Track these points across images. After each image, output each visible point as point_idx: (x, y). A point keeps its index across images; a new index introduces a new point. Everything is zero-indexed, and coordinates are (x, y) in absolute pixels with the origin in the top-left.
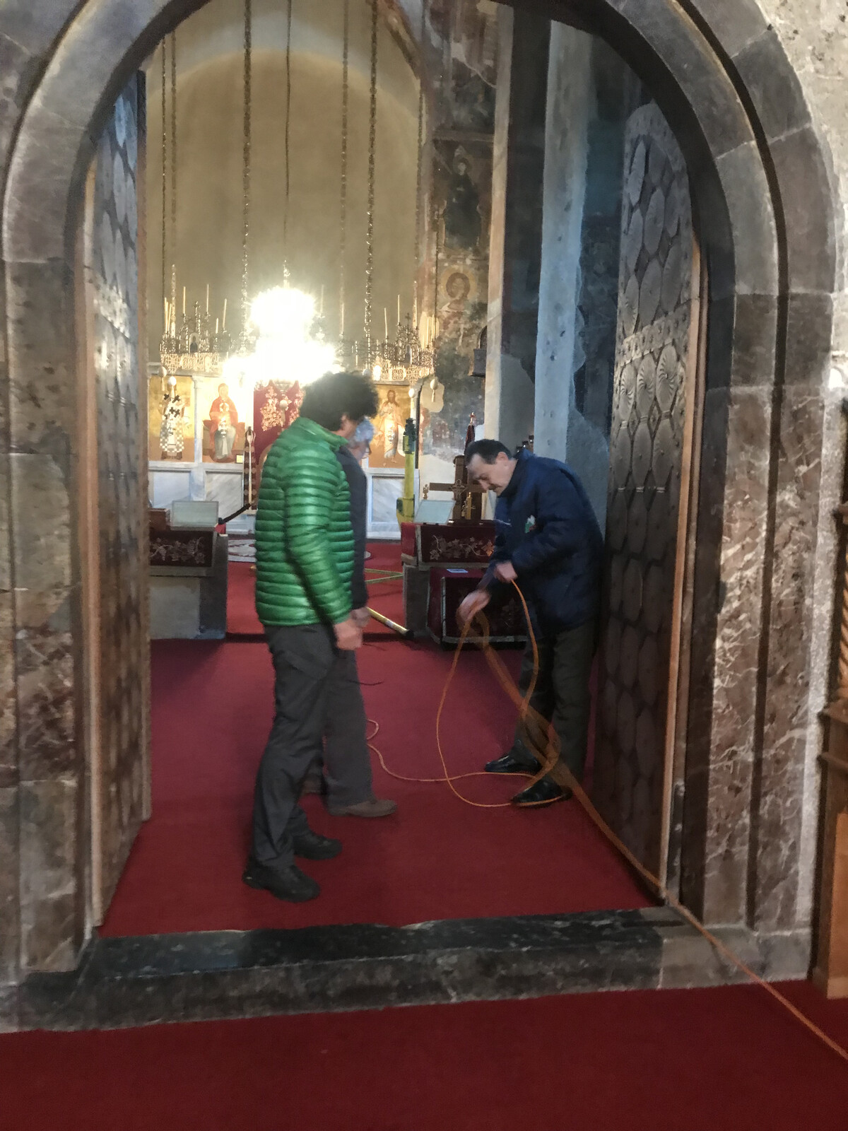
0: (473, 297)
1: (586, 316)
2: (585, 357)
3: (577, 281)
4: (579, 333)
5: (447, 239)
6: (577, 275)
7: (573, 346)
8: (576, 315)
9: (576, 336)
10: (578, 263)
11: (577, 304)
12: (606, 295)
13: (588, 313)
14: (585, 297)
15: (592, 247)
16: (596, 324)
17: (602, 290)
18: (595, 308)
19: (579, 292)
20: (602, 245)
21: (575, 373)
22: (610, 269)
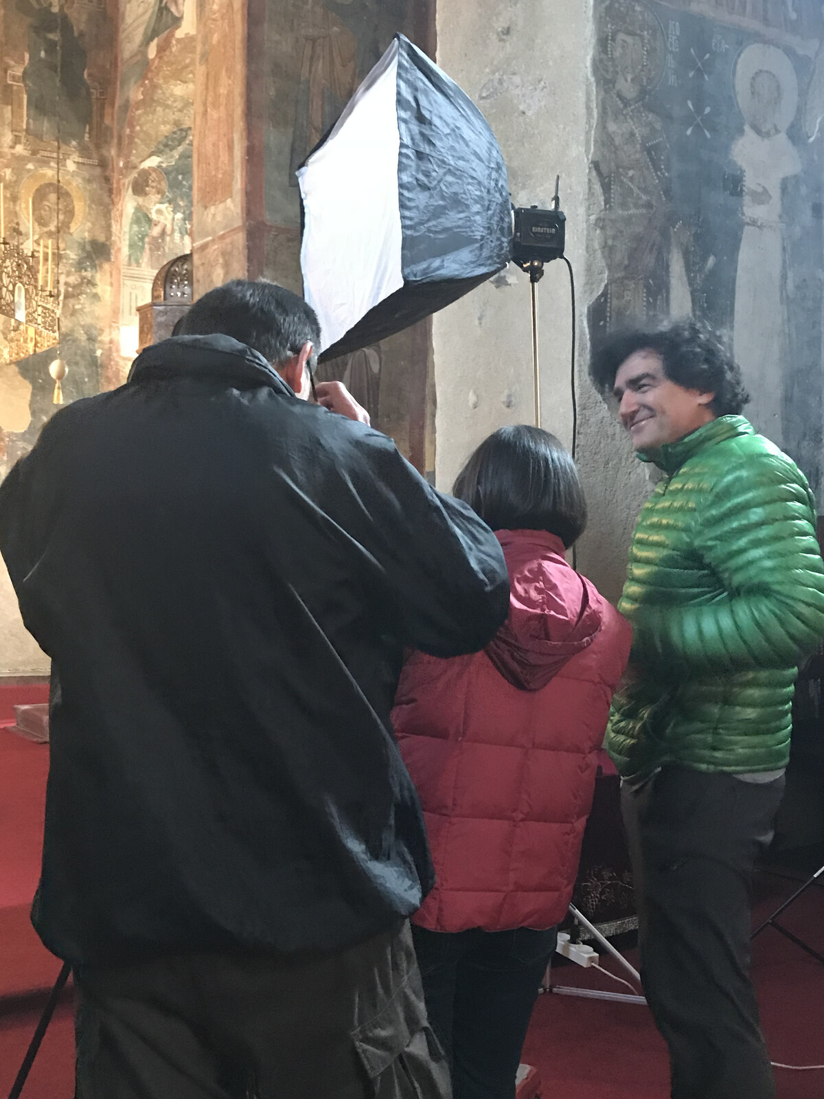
0: (81, 228)
1: (606, 188)
2: (606, 275)
3: (588, 108)
4: (598, 220)
5: (31, 121)
6: (588, 94)
7: (584, 247)
8: (590, 180)
9: (588, 226)
10: (589, 71)
11: (590, 156)
12: (638, 146)
13: (610, 180)
14: (603, 144)
15: (613, 40)
16: (624, 205)
17: (632, 134)
18: (621, 170)
19: (593, 132)
20: (630, 40)
21: (589, 308)
22: (643, 92)
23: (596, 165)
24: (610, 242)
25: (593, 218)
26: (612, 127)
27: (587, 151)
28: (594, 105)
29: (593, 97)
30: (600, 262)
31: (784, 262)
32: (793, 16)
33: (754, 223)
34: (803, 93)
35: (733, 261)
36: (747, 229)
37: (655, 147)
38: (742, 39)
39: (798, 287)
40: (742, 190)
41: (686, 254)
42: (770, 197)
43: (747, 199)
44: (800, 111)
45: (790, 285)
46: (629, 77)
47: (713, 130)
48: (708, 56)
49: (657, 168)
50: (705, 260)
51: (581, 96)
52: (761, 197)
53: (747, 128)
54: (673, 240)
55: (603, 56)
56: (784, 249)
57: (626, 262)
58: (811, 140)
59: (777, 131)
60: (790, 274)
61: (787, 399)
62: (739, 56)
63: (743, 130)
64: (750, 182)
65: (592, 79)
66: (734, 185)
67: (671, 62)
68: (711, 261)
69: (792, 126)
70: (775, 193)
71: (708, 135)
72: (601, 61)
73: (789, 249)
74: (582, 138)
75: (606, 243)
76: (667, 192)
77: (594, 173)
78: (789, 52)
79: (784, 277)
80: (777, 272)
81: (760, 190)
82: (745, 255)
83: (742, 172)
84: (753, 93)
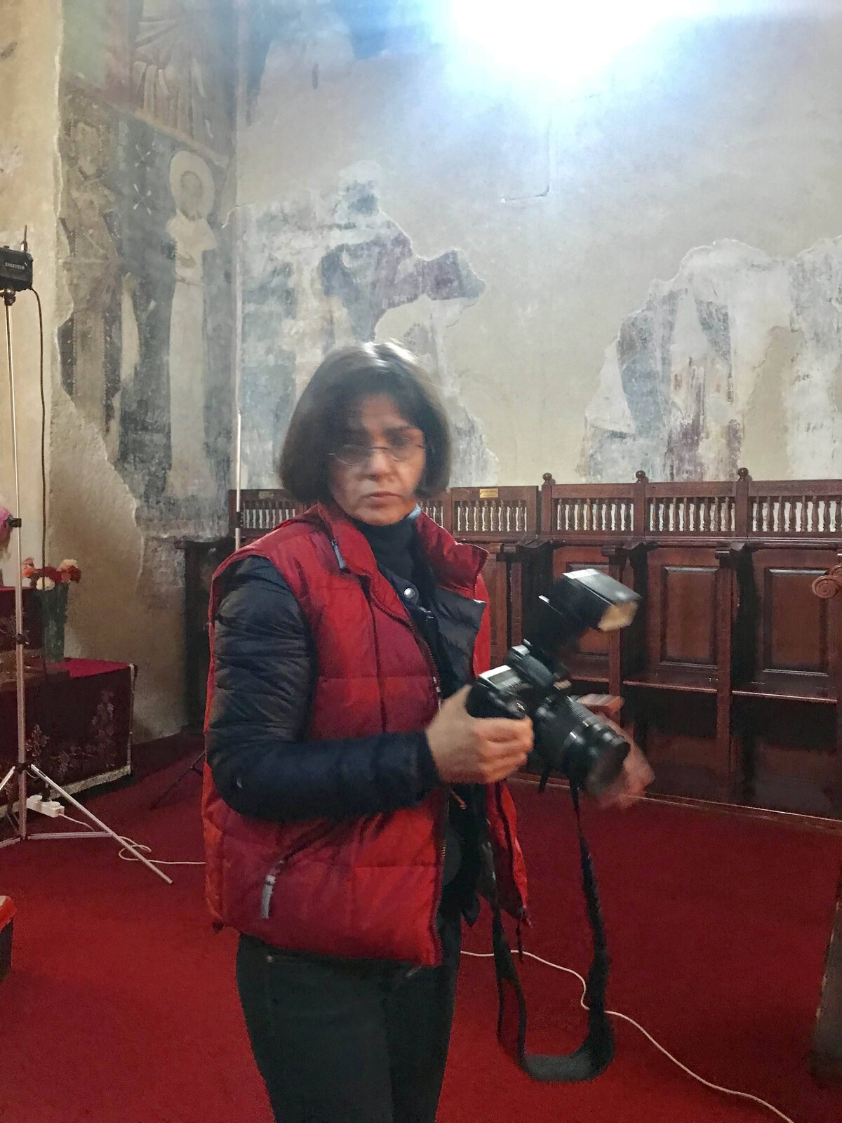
1: (72, 240)
2: (72, 305)
3: (56, 176)
4: (65, 263)
6: (55, 164)
7: (54, 283)
8: (57, 232)
9: (58, 267)
10: (56, 147)
11: (58, 214)
12: (97, 212)
13: (74, 235)
14: (68, 206)
15: (75, 126)
16: (86, 255)
17: (92, 202)
18: (82, 228)
19: (60, 195)
20: (88, 128)
21: (59, 329)
22: (99, 173)
23: (63, 221)
24: (75, 281)
25: (61, 261)
26: (75, 194)
27: (56, 209)
28: (60, 174)
29: (60, 168)
30: (67, 295)
31: (205, 311)
32: (212, 136)
33: (183, 280)
34: (218, 193)
35: (169, 305)
36: (179, 284)
37: (110, 214)
38: (175, 146)
39: (214, 330)
40: (174, 256)
41: (134, 297)
42: (195, 263)
43: (178, 262)
44: (217, 206)
45: (209, 326)
46: (89, 158)
47: (154, 208)
48: (149, 153)
49: (111, 230)
50: (148, 302)
51: (50, 164)
52: (188, 263)
53: (178, 212)
54: (124, 285)
55: (67, 137)
56: (205, 301)
57: (88, 297)
58: (224, 226)
59: (200, 217)
60: (209, 320)
61: (208, 408)
62: (172, 157)
63: (176, 213)
64: (180, 250)
65: (59, 155)
66: (169, 251)
67: (121, 153)
68: (153, 304)
69: (210, 215)
70: (198, 259)
71: (150, 212)
72: (65, 140)
73: (208, 301)
74: (52, 198)
75: (72, 281)
76: (119, 249)
77: (61, 227)
78: (209, 162)
79: (205, 321)
80: (200, 318)
81: (188, 257)
82: (177, 303)
83: (175, 243)
84: (183, 187)
